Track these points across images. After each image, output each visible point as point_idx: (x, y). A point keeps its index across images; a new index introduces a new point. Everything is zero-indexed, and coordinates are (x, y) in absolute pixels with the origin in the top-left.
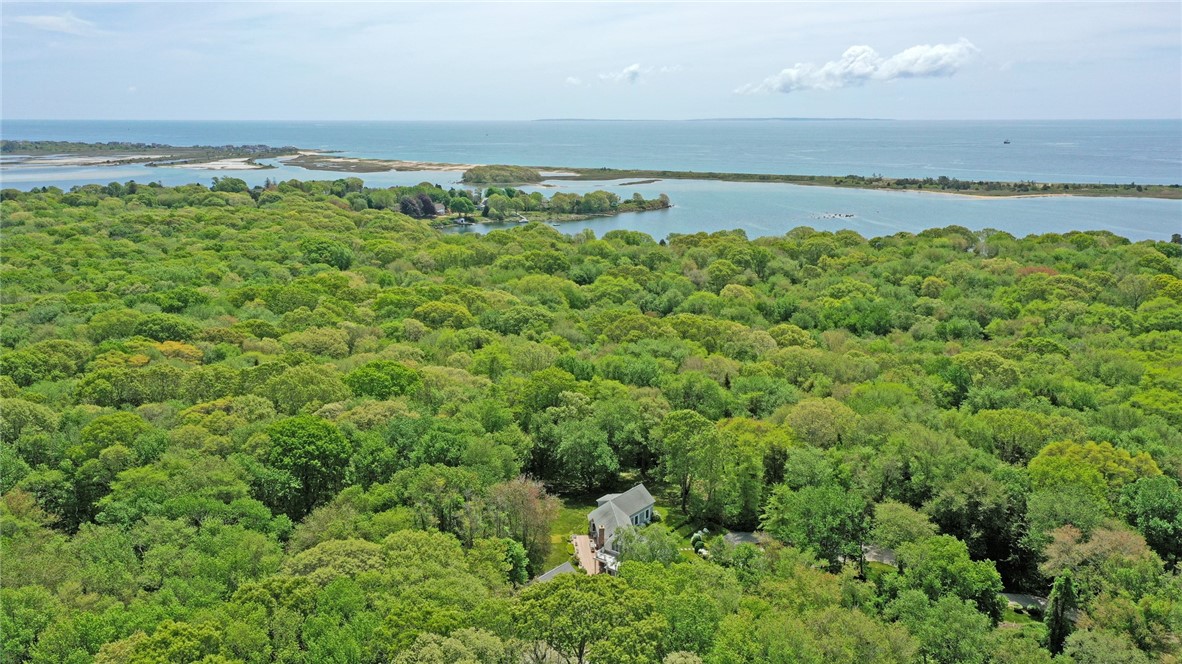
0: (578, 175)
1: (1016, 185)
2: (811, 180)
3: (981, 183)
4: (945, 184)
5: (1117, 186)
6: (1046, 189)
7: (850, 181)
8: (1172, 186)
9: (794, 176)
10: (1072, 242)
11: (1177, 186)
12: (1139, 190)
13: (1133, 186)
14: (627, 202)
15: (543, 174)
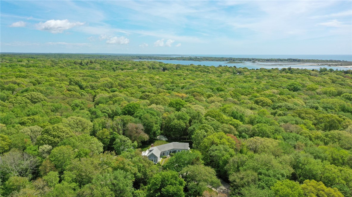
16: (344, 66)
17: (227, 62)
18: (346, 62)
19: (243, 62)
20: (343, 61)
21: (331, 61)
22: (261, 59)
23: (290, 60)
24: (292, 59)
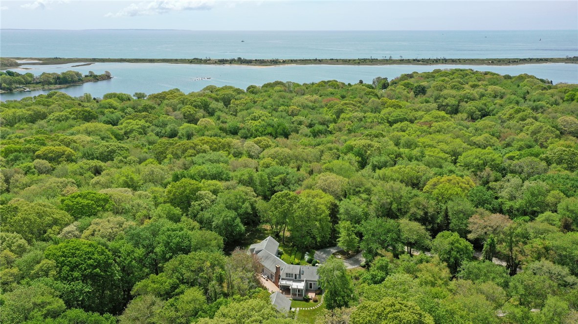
0: (41, 62)
1: (271, 61)
2: (176, 61)
3: (256, 60)
4: (241, 61)
5: (310, 60)
6: (284, 62)
7: (196, 61)
8: (330, 59)
9: (167, 59)
10: (329, 86)
11: (332, 59)
12: (320, 62)
13: (316, 60)
14: (86, 76)
15: (19, 62)
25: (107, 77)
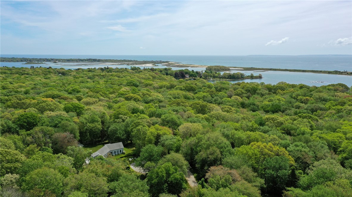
0: (243, 69)
7: (334, 72)
14: (248, 76)
16: (139, 64)
17: (25, 63)
18: (137, 61)
19: (43, 62)
20: (134, 60)
21: (125, 61)
22: (62, 60)
23: (91, 60)
24: (91, 59)
25: (260, 77)
